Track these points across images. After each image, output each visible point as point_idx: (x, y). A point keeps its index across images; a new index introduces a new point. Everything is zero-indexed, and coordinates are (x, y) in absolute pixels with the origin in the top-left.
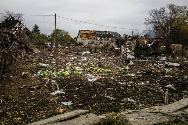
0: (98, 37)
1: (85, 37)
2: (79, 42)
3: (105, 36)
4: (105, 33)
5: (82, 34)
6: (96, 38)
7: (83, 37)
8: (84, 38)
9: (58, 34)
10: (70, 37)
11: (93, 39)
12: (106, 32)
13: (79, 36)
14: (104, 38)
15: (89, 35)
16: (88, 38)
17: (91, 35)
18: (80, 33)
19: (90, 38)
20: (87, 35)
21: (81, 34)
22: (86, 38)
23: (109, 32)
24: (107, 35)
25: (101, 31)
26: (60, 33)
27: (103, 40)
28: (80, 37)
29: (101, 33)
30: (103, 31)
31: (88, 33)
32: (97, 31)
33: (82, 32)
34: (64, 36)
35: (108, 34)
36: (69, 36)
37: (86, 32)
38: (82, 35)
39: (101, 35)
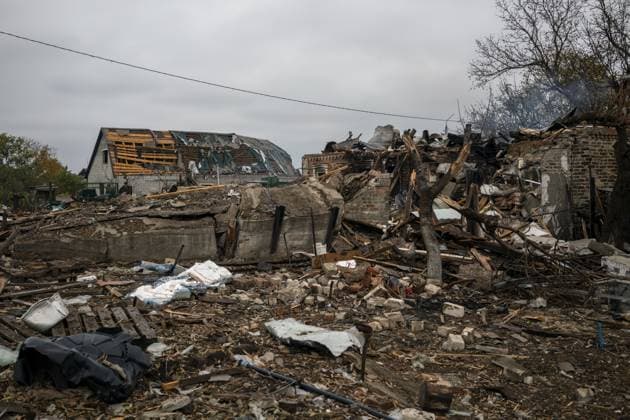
0: (192, 162)
1: (131, 162)
2: (102, 185)
3: (224, 154)
4: (223, 144)
5: (115, 146)
6: (181, 165)
7: (119, 160)
8: (125, 167)
9: (6, 155)
10: (59, 166)
11: (167, 168)
12: (229, 137)
13: (99, 158)
14: (223, 163)
15: (150, 151)
16: (143, 165)
17: (159, 152)
18: (103, 142)
19: (156, 167)
20: (139, 152)
21: (111, 144)
22: (136, 167)
23: (238, 137)
24: (234, 152)
25: (206, 134)
26: (12, 152)
27: (215, 173)
28: (106, 161)
29: (203, 141)
30: (212, 135)
31: (141, 141)
32: (188, 135)
33: (112, 137)
34: (35, 163)
35: (236, 147)
36: (55, 164)
37: (135, 139)
38: (115, 151)
39: (209, 149)
